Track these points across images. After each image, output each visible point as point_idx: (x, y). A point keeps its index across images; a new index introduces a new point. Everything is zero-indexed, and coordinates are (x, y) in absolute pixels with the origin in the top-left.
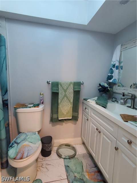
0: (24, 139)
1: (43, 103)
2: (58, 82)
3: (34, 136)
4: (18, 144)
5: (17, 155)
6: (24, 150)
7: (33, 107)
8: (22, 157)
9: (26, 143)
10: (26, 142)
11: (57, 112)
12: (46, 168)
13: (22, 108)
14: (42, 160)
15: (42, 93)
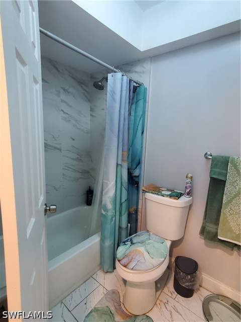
0: (142, 242)
1: (188, 194)
2: (229, 158)
3: (158, 245)
4: (132, 243)
5: (124, 258)
6: (134, 257)
7: (167, 196)
8: (127, 265)
9: (141, 249)
10: (141, 247)
11: (217, 222)
12: (171, 314)
13: (152, 193)
14: (170, 295)
15: (190, 175)
